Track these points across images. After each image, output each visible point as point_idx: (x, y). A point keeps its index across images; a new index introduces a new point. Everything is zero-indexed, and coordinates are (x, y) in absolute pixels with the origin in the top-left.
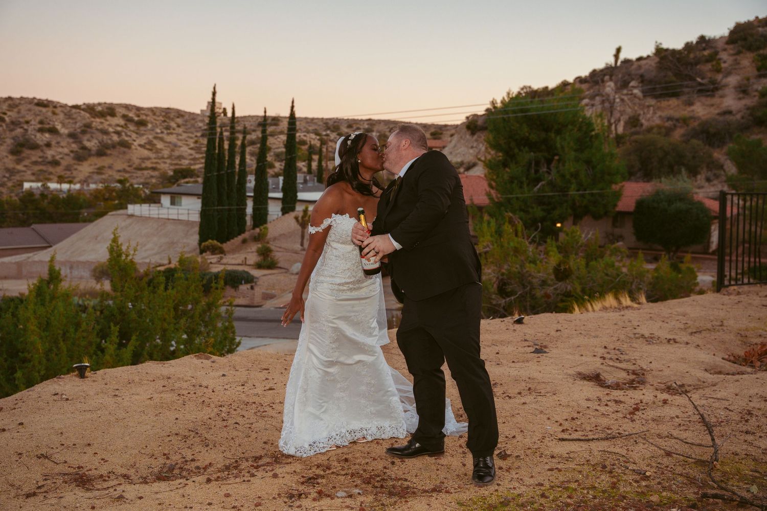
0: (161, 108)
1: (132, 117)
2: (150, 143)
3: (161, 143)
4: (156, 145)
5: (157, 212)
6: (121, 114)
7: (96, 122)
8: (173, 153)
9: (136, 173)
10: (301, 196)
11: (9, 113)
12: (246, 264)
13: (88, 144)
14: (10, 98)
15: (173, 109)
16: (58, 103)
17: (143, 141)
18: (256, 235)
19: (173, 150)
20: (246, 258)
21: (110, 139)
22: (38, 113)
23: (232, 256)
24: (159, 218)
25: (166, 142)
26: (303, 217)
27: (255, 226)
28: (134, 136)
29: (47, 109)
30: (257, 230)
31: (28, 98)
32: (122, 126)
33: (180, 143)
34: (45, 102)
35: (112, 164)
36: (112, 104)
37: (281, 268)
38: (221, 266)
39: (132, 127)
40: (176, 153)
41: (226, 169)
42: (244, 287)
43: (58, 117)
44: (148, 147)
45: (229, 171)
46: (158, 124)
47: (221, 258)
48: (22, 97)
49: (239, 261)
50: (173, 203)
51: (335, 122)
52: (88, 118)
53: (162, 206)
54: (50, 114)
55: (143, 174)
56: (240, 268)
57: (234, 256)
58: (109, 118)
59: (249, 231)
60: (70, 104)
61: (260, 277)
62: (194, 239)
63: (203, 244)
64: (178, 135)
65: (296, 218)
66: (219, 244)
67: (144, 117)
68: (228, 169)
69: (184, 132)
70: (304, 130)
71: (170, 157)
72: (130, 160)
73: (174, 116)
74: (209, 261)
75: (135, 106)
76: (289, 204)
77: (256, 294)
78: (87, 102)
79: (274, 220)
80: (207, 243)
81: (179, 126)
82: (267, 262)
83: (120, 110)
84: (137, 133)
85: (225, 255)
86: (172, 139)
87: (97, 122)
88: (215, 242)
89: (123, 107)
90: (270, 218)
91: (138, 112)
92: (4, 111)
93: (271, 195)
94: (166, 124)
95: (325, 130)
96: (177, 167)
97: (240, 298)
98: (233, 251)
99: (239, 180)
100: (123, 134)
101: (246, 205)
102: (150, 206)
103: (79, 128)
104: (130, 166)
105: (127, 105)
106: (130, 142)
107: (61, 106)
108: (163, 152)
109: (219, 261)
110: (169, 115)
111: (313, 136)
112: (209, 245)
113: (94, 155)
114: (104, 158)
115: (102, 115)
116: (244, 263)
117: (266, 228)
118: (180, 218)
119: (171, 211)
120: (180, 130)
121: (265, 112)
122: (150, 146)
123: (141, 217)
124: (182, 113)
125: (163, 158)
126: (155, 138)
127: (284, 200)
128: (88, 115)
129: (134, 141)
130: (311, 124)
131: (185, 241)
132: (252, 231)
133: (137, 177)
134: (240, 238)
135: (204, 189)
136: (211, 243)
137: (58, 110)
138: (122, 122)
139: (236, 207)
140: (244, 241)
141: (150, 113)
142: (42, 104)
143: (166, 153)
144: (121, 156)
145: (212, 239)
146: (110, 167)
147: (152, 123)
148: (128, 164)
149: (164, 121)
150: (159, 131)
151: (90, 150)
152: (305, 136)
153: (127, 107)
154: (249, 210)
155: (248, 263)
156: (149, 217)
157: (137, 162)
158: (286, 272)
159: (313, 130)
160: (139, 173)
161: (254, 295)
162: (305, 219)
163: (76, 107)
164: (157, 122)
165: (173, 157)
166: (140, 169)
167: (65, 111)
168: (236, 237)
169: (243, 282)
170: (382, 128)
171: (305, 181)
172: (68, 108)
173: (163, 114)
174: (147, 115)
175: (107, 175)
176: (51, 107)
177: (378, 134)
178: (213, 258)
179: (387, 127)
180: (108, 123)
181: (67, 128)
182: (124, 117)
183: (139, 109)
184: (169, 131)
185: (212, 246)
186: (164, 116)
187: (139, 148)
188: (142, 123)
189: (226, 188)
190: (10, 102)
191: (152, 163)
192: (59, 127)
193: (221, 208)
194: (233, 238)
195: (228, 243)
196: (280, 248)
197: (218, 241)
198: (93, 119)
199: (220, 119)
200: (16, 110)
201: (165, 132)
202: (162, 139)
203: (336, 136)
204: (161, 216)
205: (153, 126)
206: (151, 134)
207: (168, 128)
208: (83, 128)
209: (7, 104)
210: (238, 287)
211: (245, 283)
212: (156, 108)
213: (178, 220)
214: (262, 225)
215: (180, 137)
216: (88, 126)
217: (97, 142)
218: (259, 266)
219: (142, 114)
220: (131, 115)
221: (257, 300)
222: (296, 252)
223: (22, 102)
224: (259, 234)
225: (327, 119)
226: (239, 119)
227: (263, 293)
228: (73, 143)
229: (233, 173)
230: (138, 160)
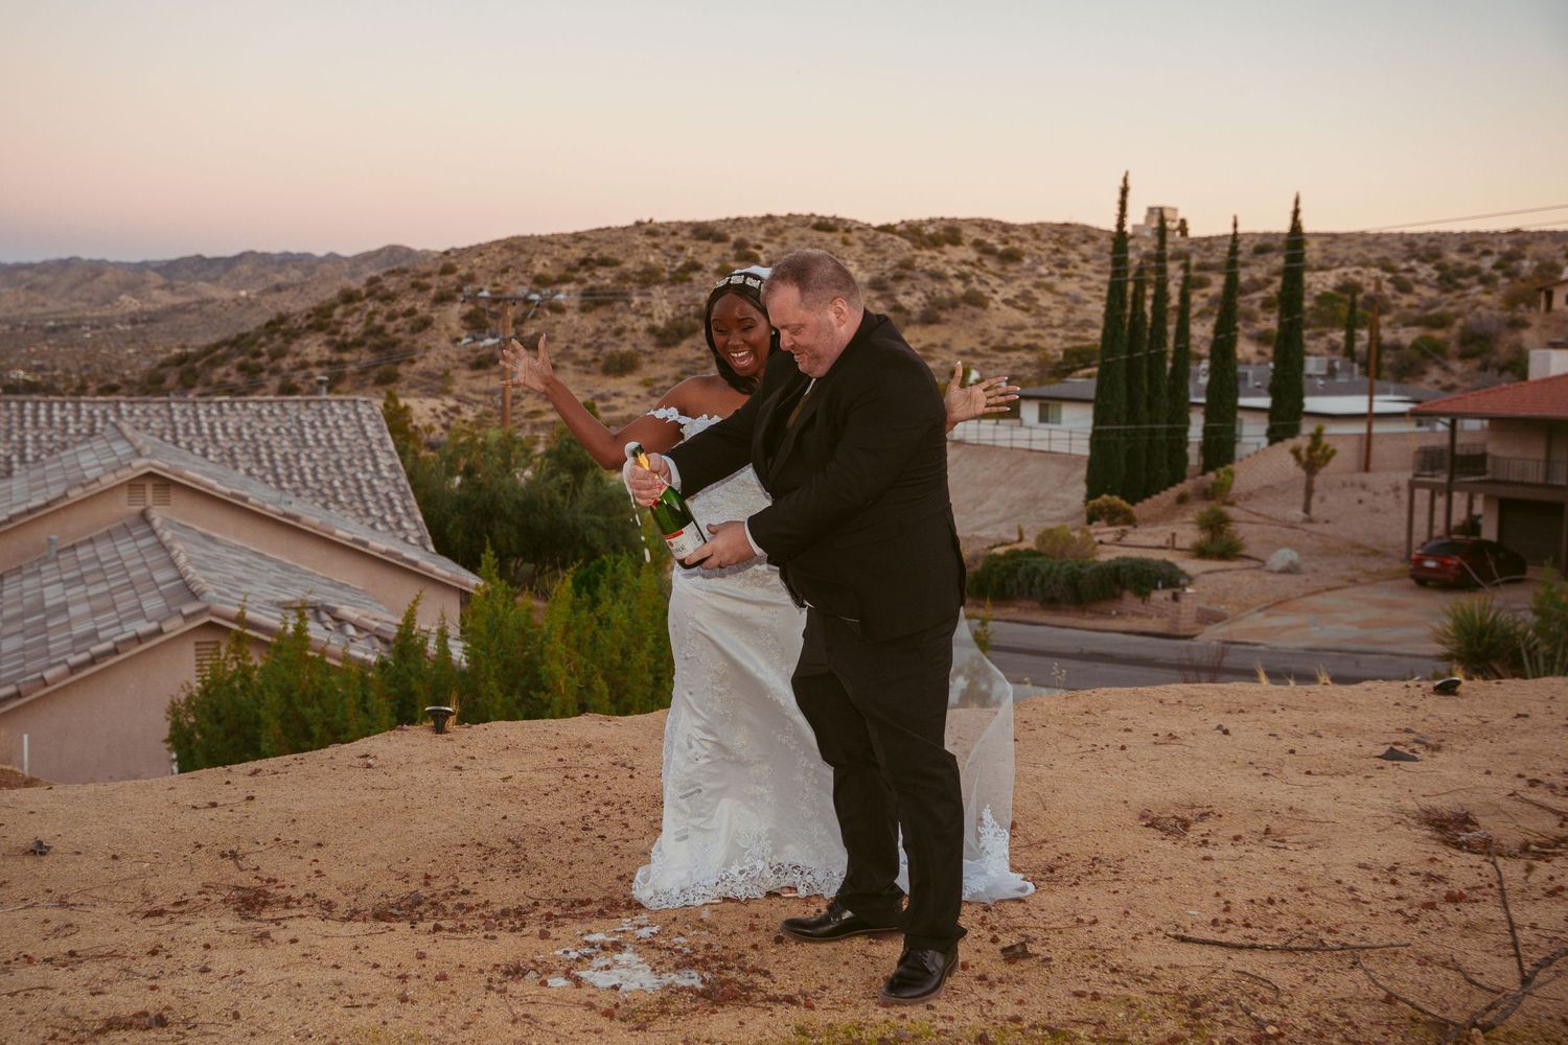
0: (1052, 225)
1: (992, 245)
2: (1026, 295)
3: (1049, 295)
4: (1037, 299)
5: (1007, 435)
6: (971, 240)
7: (922, 256)
8: (1071, 316)
9: (996, 357)
10: (1312, 403)
11: (767, 246)
12: (1174, 548)
13: (905, 301)
14: (770, 218)
15: (1075, 225)
16: (855, 221)
17: (1010, 292)
18: (1209, 486)
19: (1071, 310)
20: (1174, 535)
21: (949, 290)
22: (817, 243)
23: (1149, 530)
24: (1012, 448)
25: (1058, 293)
26: (1310, 450)
27: (1207, 467)
28: (995, 282)
29: (834, 235)
30: (1211, 476)
31: (801, 216)
32: (972, 264)
33: (1085, 296)
34: (831, 222)
35: (950, 340)
36: (955, 219)
37: (1249, 558)
38: (1121, 548)
39: (991, 264)
40: (1078, 316)
41: (1146, 348)
42: (1160, 596)
43: (852, 249)
44: (1021, 303)
45: (1153, 351)
46: (1044, 258)
47: (1124, 533)
48: (790, 215)
49: (1161, 541)
50: (1043, 418)
51: (1431, 240)
52: (909, 250)
53: (1021, 425)
54: (838, 244)
55: (1008, 358)
56: (1158, 555)
57: (1153, 530)
58: (947, 247)
59: (1193, 477)
60: (876, 224)
61: (1198, 575)
62: (1076, 494)
63: (1091, 502)
64: (1084, 278)
65: (1296, 452)
66: (1124, 504)
67: (1016, 244)
68: (1150, 348)
69: (1097, 272)
70: (1356, 260)
71: (1064, 325)
72: (985, 330)
73: (1078, 239)
74: (1097, 539)
75: (999, 222)
76: (1285, 419)
77: (1183, 611)
78: (907, 218)
79: (1249, 456)
80: (1098, 501)
81: (1086, 260)
82: (1219, 545)
83: (970, 232)
84: (1000, 277)
85: (1135, 527)
86: (1071, 286)
87: (924, 258)
88: (1116, 499)
89: (976, 225)
90: (1241, 450)
91: (1004, 235)
92: (757, 242)
93: (1243, 401)
94: (1059, 256)
95: (1406, 260)
96: (1078, 344)
97: (1150, 617)
98: (1154, 520)
99: (1173, 369)
100: (974, 278)
101: (1188, 422)
102: (997, 424)
103: (889, 270)
104: (983, 343)
105: (984, 220)
106: (986, 294)
107: (859, 229)
108: (1051, 314)
109: (1119, 540)
110: (1064, 236)
111: (1376, 272)
112: (1103, 504)
113: (915, 323)
114: (934, 327)
115: (935, 242)
116: (1171, 545)
117: (1231, 473)
118: (1053, 449)
119: (1037, 434)
120: (1087, 269)
121: (1235, 225)
122: (1025, 302)
123: (978, 445)
124: (1095, 234)
125: (1051, 326)
126: (1037, 286)
127: (1272, 413)
128: (908, 244)
129: (995, 292)
130: (1373, 247)
131: (1060, 495)
132: (1200, 478)
133: (997, 365)
134: (1173, 492)
135: (1099, 389)
136: (1106, 501)
137: (853, 237)
138: (973, 255)
139: (1165, 426)
140: (1182, 499)
141: (1028, 236)
142: (825, 225)
143: (1057, 315)
144: (967, 323)
145: (1110, 494)
146: (945, 346)
147: (1031, 255)
148: (980, 339)
149: (1057, 251)
150: (1043, 270)
151: (908, 313)
152: (1358, 273)
153: (984, 225)
154: (1195, 431)
155: (1178, 544)
156: (994, 446)
157: (998, 334)
158: (1257, 568)
159: (1378, 259)
160: (1003, 355)
161: (1179, 612)
162: (1314, 454)
163: (887, 229)
164: (1042, 253)
165: (1072, 324)
166: (1002, 348)
167: (867, 238)
168: (1165, 489)
169: (1160, 585)
170: (1545, 248)
171: (1332, 372)
172: (872, 232)
173: (1056, 236)
174: (1022, 240)
175: (939, 362)
176: (841, 230)
177: (1536, 264)
178: (1109, 533)
179: (1560, 246)
180: (945, 258)
181: (868, 271)
182: (978, 244)
183: (1006, 228)
184: (1064, 271)
185: (1109, 506)
186: (1057, 241)
187: (1003, 307)
188: (1011, 257)
189: (1146, 386)
190: (769, 225)
191: (1028, 336)
192: (853, 268)
193: (1133, 427)
194: (1157, 493)
195: (1147, 501)
196: (1258, 515)
197: (1123, 497)
198: (916, 252)
199: (1173, 243)
200: (778, 240)
201: (1057, 271)
202: (1049, 288)
203: (1433, 272)
204: (1016, 444)
205: (1034, 261)
206: (1028, 277)
207: (1062, 265)
208: (898, 270)
209: (763, 229)
210: (1148, 594)
211: (1164, 587)
212: (1041, 224)
213: (1050, 452)
214: (1222, 466)
215: (1088, 284)
216: (907, 265)
217: (922, 295)
218: (1201, 552)
219: (1012, 237)
220: (991, 240)
221: (1186, 623)
222: (1292, 526)
223: (790, 224)
224: (1214, 485)
225: (1412, 235)
226: (1214, 242)
227: (1199, 610)
228: (879, 298)
229: (1162, 356)
230: (1000, 331)
